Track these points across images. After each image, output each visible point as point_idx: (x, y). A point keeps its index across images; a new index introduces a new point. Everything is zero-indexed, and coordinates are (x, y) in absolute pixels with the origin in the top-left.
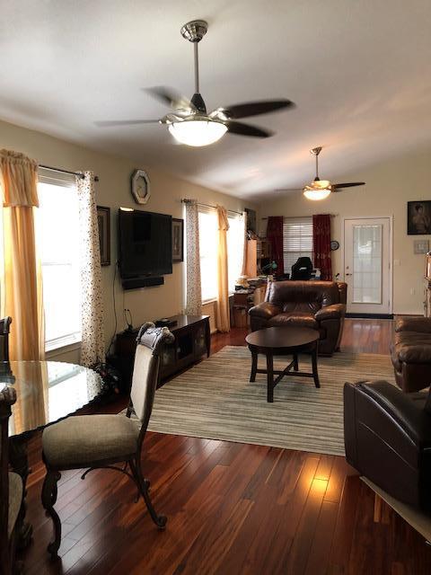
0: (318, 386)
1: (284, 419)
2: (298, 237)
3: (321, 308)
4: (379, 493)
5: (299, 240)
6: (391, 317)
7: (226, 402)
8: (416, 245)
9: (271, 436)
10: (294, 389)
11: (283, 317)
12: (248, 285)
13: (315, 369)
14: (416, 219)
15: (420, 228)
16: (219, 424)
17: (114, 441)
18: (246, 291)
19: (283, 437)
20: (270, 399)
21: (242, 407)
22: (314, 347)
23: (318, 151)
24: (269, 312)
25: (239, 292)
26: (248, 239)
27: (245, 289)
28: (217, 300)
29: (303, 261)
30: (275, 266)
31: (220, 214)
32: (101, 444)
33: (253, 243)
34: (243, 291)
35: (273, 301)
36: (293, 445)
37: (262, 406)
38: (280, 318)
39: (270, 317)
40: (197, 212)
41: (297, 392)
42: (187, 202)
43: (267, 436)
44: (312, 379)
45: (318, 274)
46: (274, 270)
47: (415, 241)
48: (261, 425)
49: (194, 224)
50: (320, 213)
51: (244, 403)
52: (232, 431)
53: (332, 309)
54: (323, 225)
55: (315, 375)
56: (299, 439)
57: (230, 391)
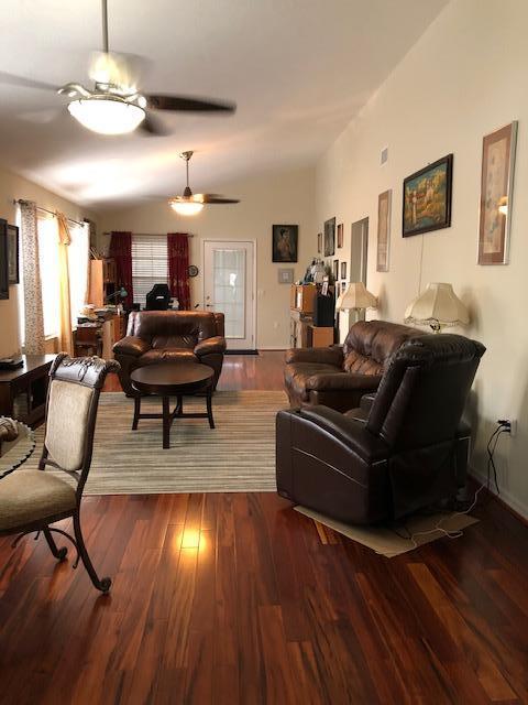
0: (212, 426)
1: (191, 464)
2: (148, 259)
3: (197, 343)
4: (317, 519)
5: (151, 263)
6: (255, 352)
7: (112, 454)
8: (280, 274)
9: (185, 482)
10: (187, 433)
11: (157, 354)
12: (95, 317)
13: (209, 408)
14: (280, 245)
15: (285, 255)
16: (117, 478)
17: (49, 496)
18: (94, 325)
19: (200, 482)
20: (166, 445)
21: (138, 457)
22: (209, 385)
23: (188, 155)
24: (139, 348)
25: (83, 325)
26: (92, 258)
27: (93, 322)
28: (59, 335)
29: (159, 289)
30: (124, 293)
31: (60, 224)
32: (34, 502)
33: (99, 264)
34: (89, 325)
35: (138, 335)
36: (212, 488)
37: (159, 453)
38: (152, 354)
39: (141, 354)
40: (36, 219)
41: (192, 435)
42: (23, 203)
43: (180, 482)
44: (207, 419)
45: (176, 304)
46: (123, 298)
47: (279, 270)
48: (168, 473)
49: (33, 234)
50: (175, 231)
51: (137, 453)
52: (137, 484)
53: (212, 342)
54: (179, 245)
55: (209, 415)
56: (215, 482)
57: (111, 442)
